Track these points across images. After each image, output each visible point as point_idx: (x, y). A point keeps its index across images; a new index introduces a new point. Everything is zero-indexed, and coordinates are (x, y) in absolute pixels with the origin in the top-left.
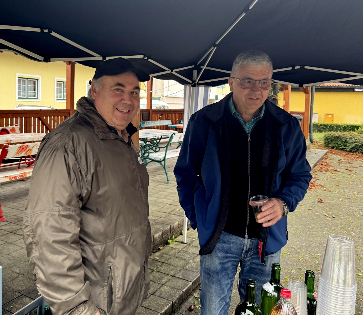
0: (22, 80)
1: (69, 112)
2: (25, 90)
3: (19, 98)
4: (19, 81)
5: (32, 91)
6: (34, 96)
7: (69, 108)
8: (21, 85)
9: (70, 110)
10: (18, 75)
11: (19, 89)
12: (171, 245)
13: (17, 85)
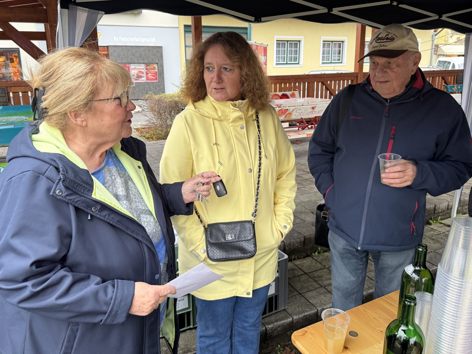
0: (327, 43)
1: (356, 75)
2: (329, 54)
3: (323, 63)
4: (324, 45)
5: (337, 55)
6: (339, 60)
7: (357, 71)
8: (326, 49)
9: (358, 73)
10: (323, 39)
11: (323, 53)
12: (432, 227)
13: (321, 49)
